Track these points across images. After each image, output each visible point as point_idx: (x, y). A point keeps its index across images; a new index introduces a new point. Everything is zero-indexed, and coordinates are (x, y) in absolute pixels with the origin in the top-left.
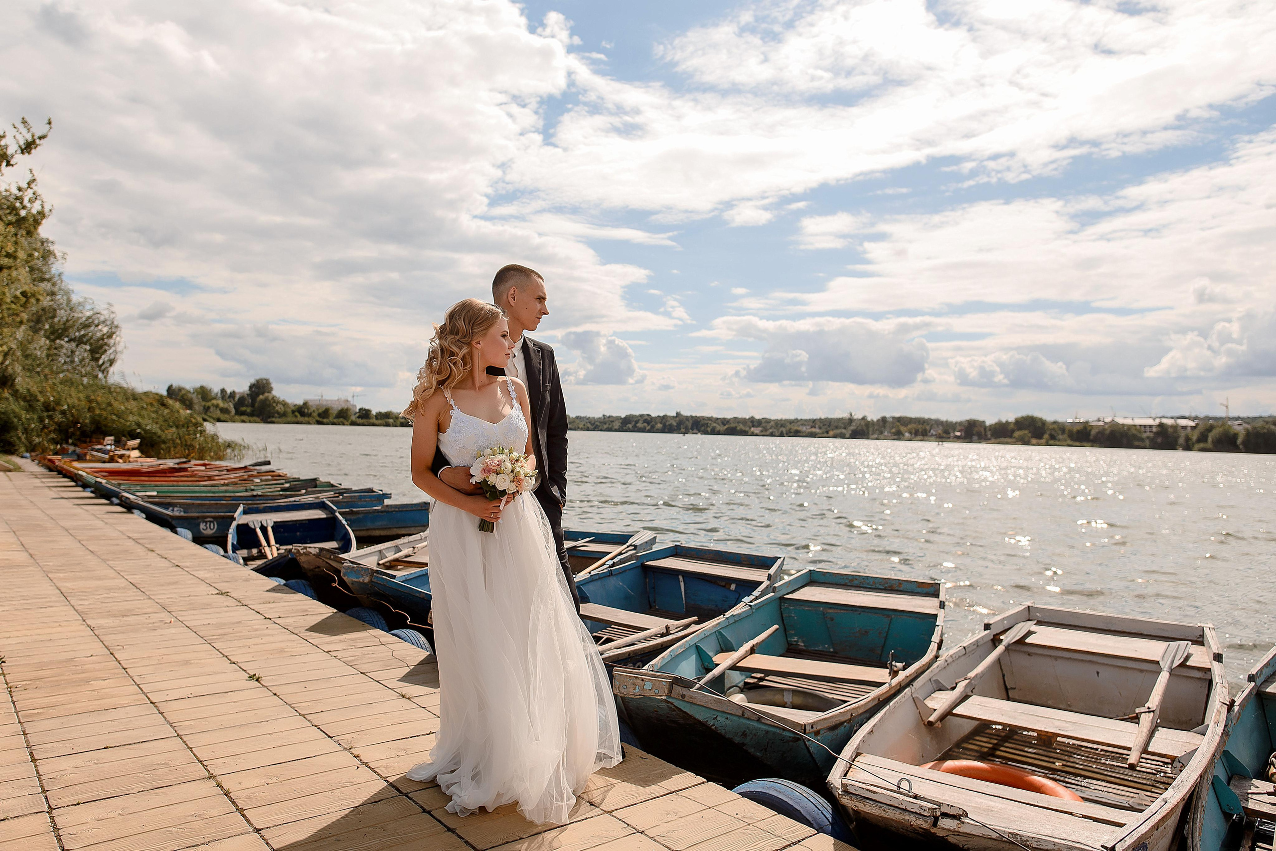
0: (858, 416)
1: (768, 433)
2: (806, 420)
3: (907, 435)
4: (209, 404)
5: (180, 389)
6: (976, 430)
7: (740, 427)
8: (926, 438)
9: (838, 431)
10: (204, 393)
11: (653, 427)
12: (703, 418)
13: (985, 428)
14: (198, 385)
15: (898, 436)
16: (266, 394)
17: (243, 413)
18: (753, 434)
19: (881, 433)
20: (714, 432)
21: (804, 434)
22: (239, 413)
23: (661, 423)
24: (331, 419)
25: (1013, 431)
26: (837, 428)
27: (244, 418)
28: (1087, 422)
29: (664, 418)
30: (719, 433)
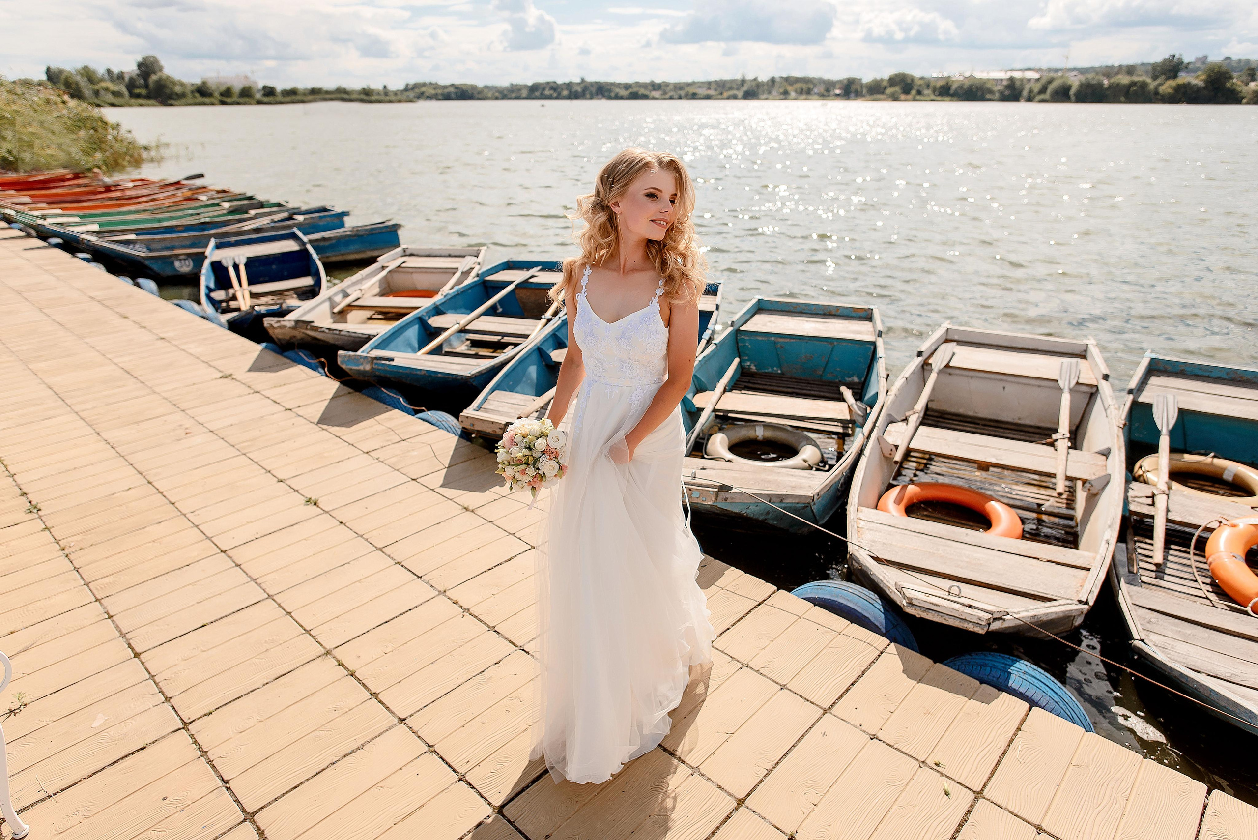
0: (750, 77)
1: (667, 96)
2: (703, 83)
3: (793, 94)
4: (97, 87)
5: (61, 72)
6: (854, 87)
7: (642, 91)
8: (810, 97)
9: (731, 93)
10: (88, 74)
11: (559, 94)
12: (607, 84)
13: (862, 85)
14: (79, 66)
15: (785, 95)
16: (159, 74)
17: (138, 96)
18: (654, 98)
19: (770, 93)
20: (618, 97)
21: (701, 97)
22: (134, 96)
23: (567, 89)
24: (235, 99)
25: (885, 88)
26: (731, 89)
27: (141, 101)
28: (949, 77)
29: (569, 85)
30: (622, 98)
